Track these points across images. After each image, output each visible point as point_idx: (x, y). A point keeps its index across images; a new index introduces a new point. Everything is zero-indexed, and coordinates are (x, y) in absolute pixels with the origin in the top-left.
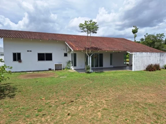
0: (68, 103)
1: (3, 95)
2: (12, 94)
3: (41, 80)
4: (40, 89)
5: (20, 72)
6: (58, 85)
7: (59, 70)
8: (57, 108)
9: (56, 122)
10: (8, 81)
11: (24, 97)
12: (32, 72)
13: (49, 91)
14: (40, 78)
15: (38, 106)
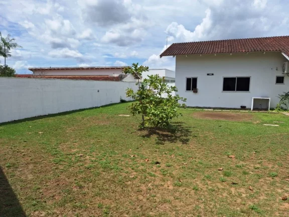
0: (285, 178)
1: (174, 138)
2: (185, 138)
3: (228, 124)
4: (226, 138)
5: (194, 107)
6: (260, 137)
7: (261, 110)
8: (260, 180)
9: (257, 203)
10: (179, 119)
11: (201, 147)
12: (212, 110)
13: (241, 145)
14: (226, 122)
15: (223, 166)
